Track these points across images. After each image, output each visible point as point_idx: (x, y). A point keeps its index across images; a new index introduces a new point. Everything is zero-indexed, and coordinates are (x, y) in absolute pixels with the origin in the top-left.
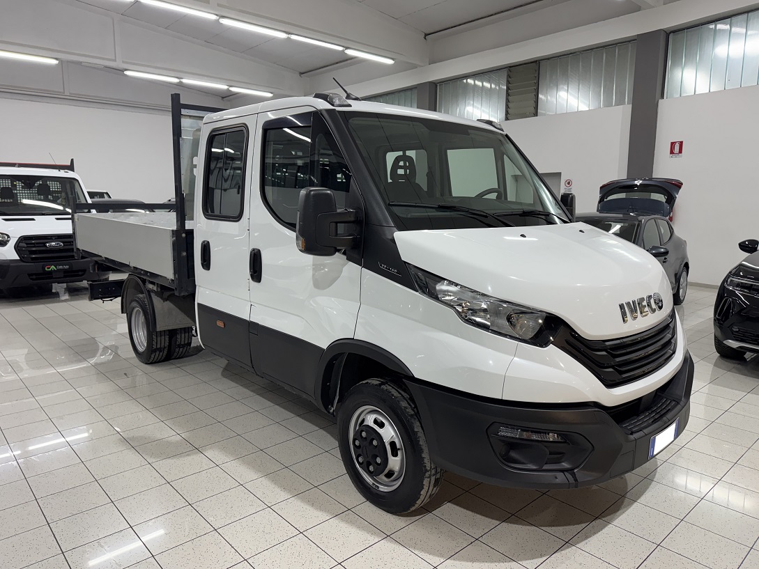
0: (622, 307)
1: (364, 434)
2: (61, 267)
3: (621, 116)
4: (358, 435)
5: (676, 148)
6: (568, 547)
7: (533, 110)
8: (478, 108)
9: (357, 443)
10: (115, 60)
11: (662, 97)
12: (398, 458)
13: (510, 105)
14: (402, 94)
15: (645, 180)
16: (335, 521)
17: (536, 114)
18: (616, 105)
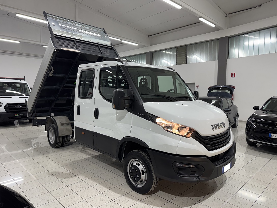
0: (212, 126)
1: (133, 168)
2: (20, 114)
3: (215, 64)
4: (131, 169)
5: (233, 75)
6: (198, 203)
7: (185, 62)
8: (167, 61)
9: (131, 171)
10: (40, 42)
11: (228, 58)
12: (144, 176)
13: (177, 60)
14: (141, 55)
15: (223, 86)
16: (123, 197)
17: (186, 63)
18: (213, 60)
